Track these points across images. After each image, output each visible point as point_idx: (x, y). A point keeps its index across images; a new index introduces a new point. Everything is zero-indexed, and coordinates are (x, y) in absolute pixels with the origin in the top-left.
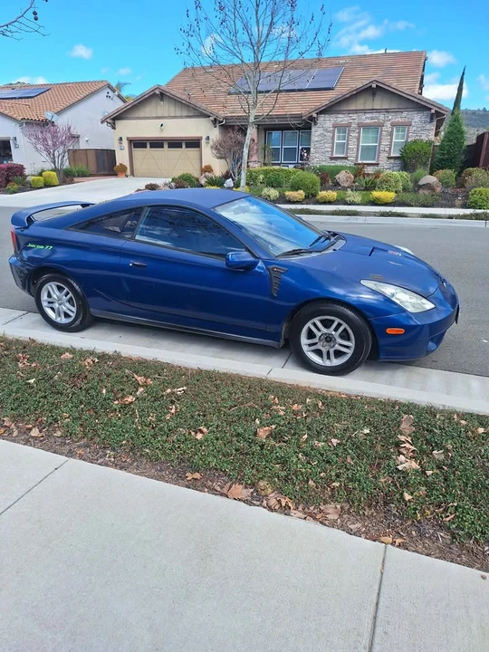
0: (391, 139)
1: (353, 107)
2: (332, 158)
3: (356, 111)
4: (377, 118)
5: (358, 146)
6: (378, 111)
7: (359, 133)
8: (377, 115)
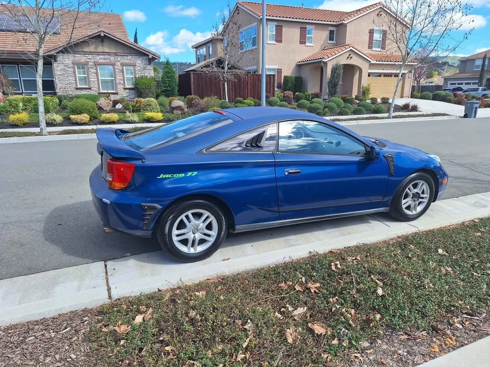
0: (123, 75)
1: (86, 49)
2: (77, 89)
3: (91, 53)
4: (108, 59)
5: (98, 79)
6: (108, 54)
7: (96, 69)
8: (108, 57)
